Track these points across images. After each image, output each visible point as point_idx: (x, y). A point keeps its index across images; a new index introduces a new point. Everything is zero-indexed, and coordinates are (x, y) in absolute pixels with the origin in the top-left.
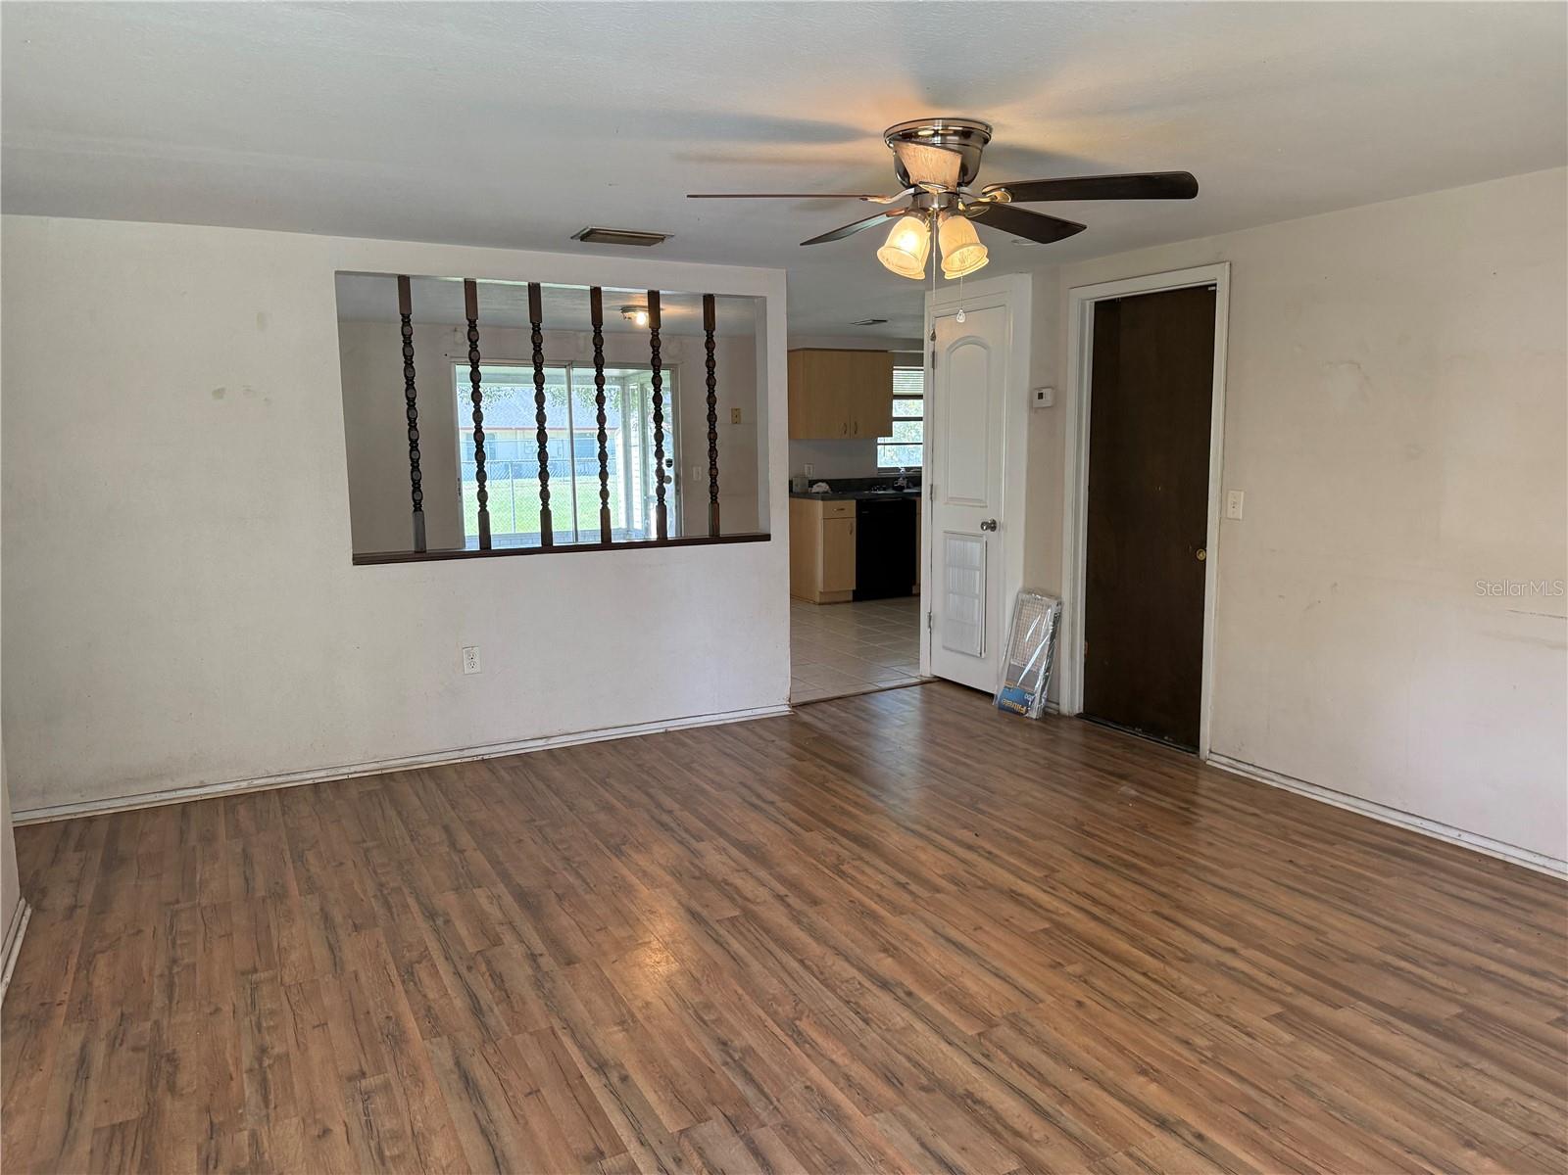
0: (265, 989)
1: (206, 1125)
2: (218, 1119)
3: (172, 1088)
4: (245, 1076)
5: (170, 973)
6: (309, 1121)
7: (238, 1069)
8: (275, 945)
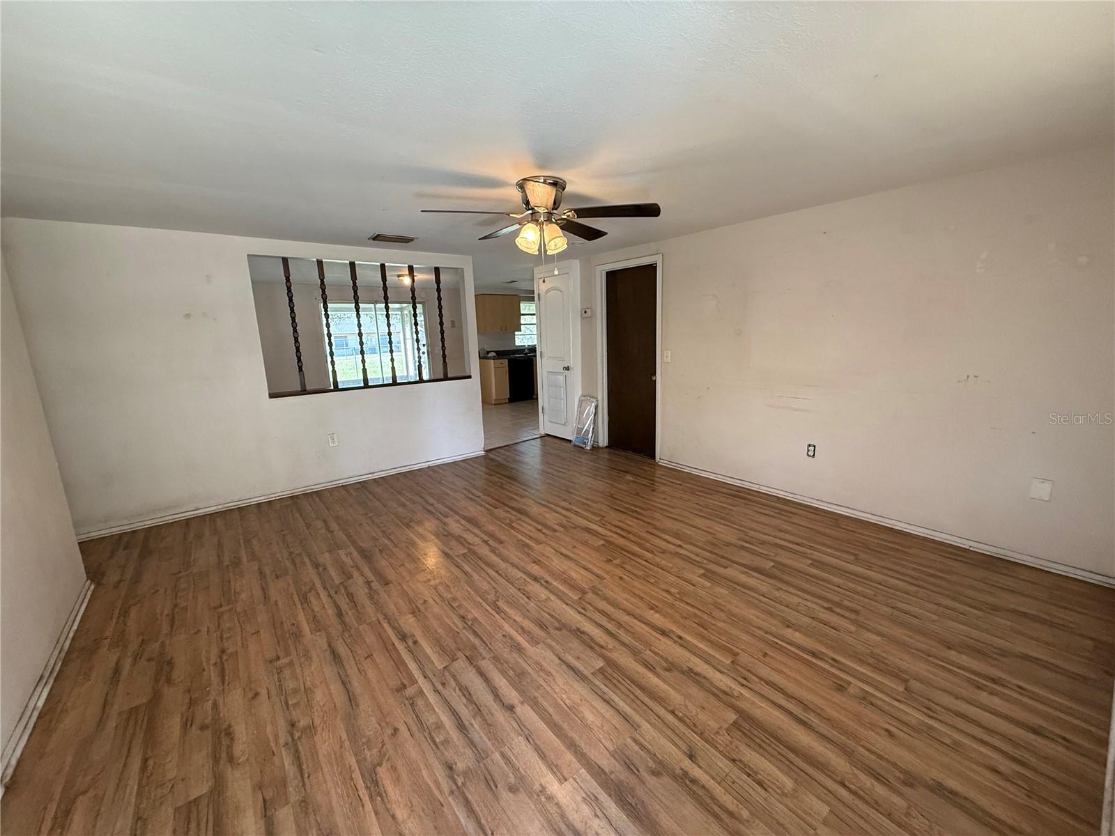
0: (226, 616)
1: (187, 700)
2: (195, 696)
3: (169, 680)
5: (173, 613)
6: (247, 690)
7: (208, 664)
8: (233, 591)
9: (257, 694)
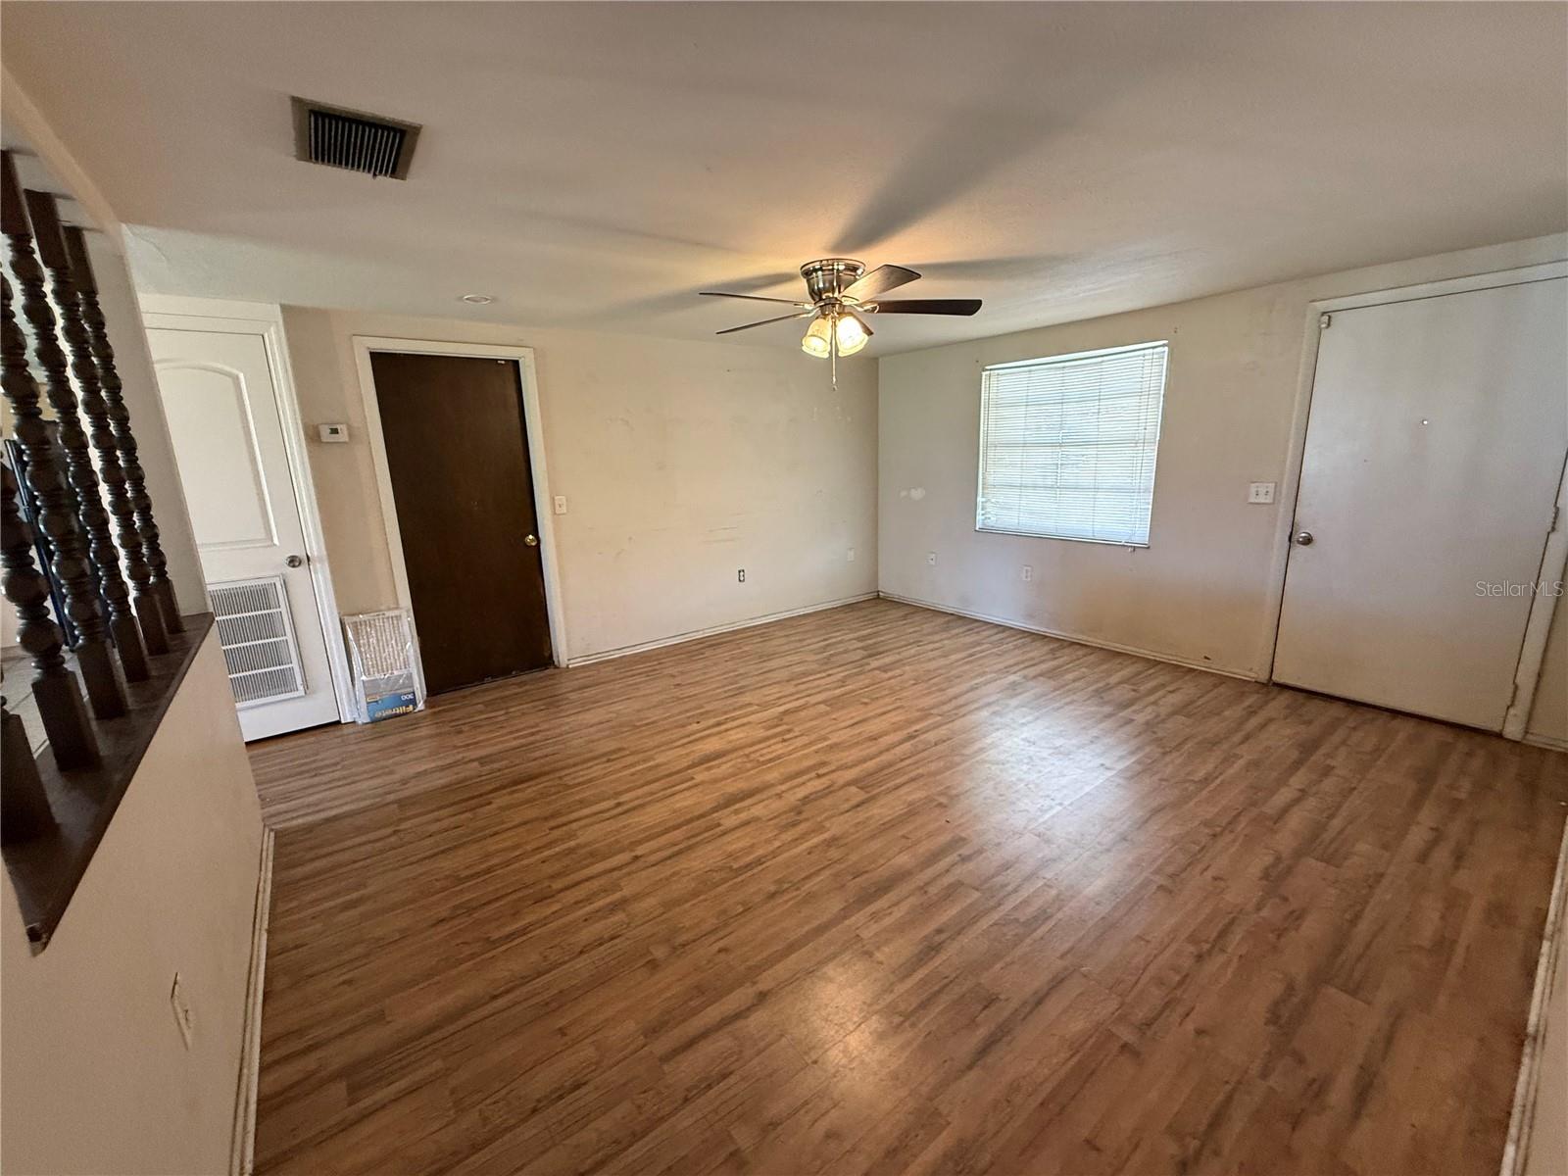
0: (1140, 1014)
1: (1283, 940)
2: (1271, 937)
3: (1290, 988)
4: (1229, 950)
7: (1230, 961)
8: (1075, 1060)
9: (1215, 879)
